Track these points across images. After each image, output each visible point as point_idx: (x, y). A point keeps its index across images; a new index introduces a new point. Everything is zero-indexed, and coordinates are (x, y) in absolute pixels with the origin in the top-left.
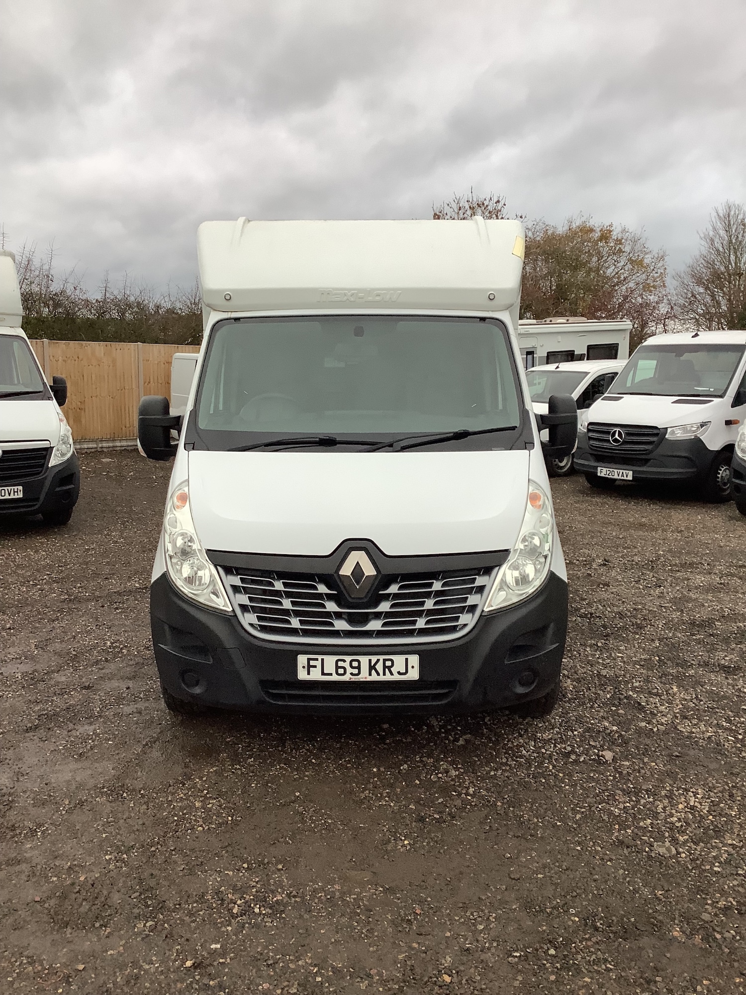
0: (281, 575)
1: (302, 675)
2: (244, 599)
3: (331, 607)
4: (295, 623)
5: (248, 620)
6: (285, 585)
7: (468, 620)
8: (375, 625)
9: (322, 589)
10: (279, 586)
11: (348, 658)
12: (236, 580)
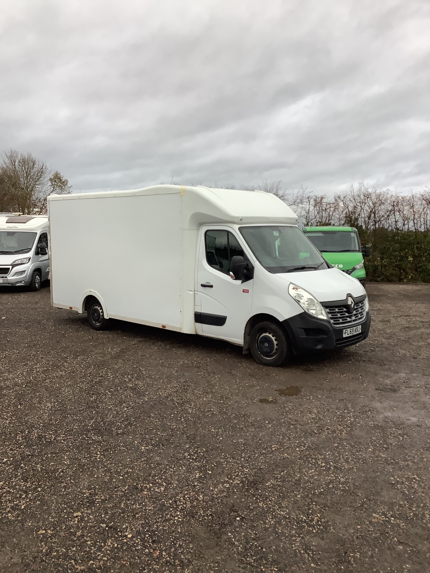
0: (336, 307)
1: (344, 336)
2: (330, 316)
3: (347, 314)
4: (341, 321)
5: (332, 321)
6: (338, 309)
7: (365, 314)
8: (353, 318)
9: (345, 310)
10: (337, 310)
11: (352, 328)
12: (328, 310)
